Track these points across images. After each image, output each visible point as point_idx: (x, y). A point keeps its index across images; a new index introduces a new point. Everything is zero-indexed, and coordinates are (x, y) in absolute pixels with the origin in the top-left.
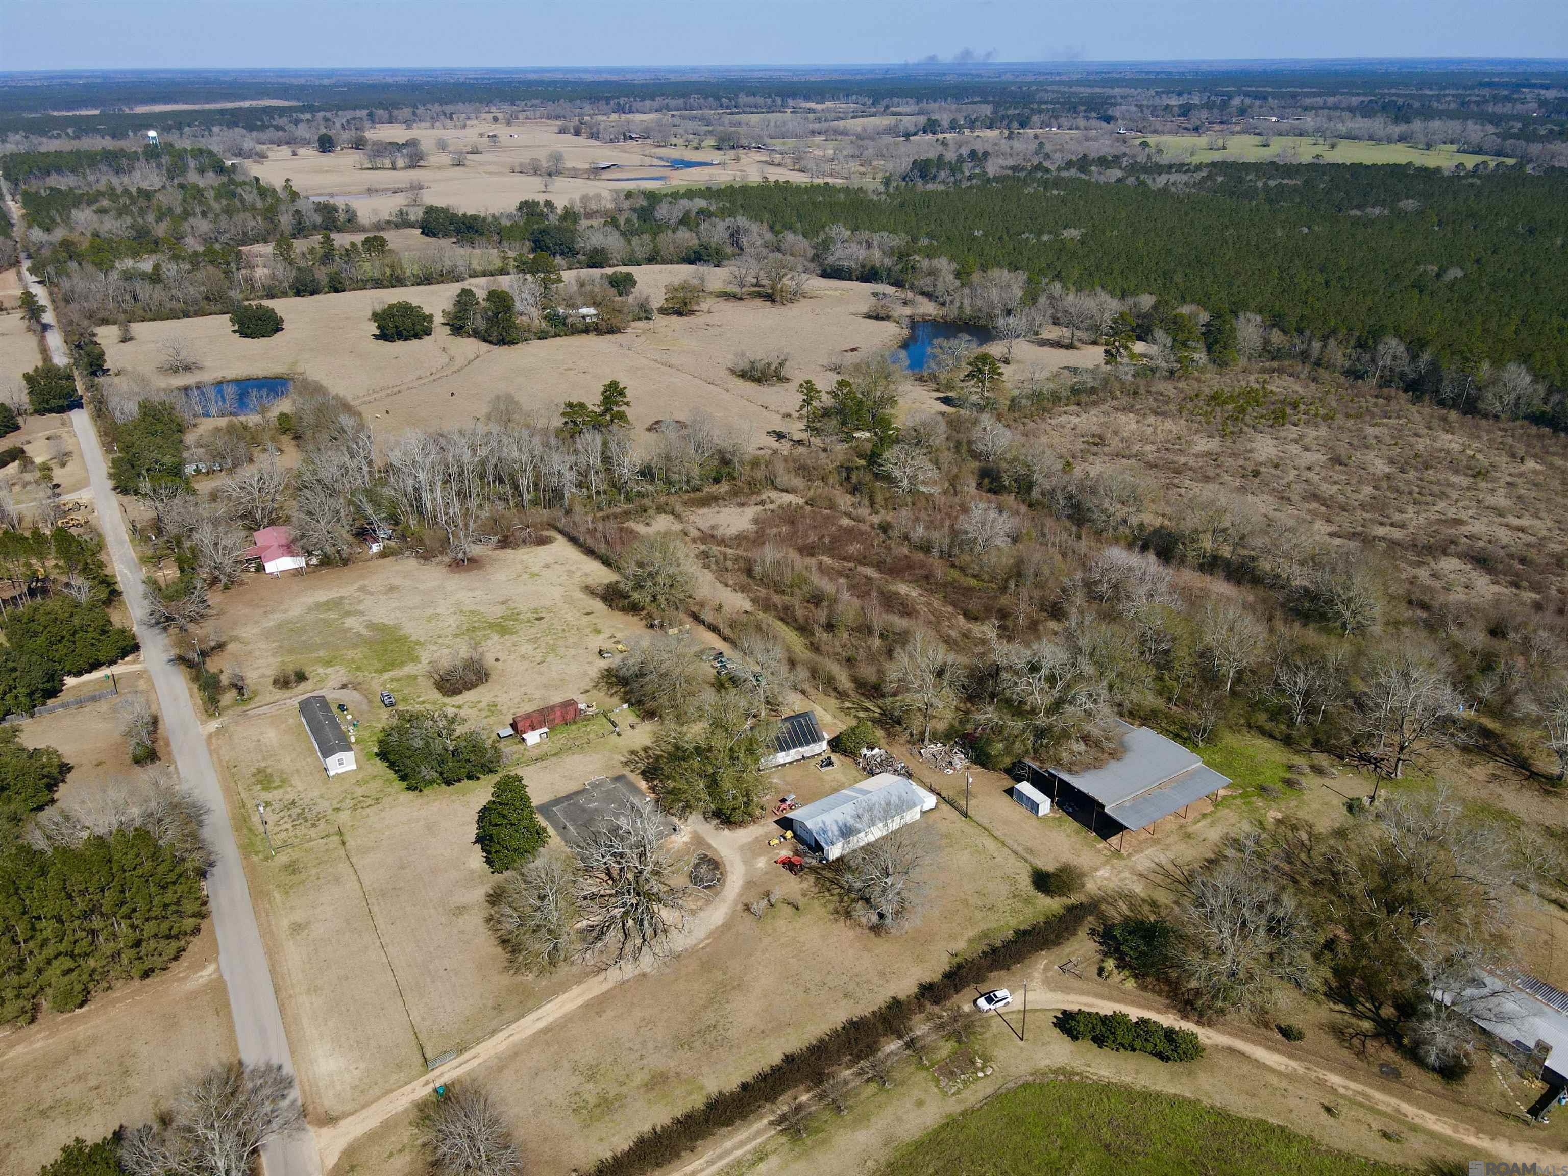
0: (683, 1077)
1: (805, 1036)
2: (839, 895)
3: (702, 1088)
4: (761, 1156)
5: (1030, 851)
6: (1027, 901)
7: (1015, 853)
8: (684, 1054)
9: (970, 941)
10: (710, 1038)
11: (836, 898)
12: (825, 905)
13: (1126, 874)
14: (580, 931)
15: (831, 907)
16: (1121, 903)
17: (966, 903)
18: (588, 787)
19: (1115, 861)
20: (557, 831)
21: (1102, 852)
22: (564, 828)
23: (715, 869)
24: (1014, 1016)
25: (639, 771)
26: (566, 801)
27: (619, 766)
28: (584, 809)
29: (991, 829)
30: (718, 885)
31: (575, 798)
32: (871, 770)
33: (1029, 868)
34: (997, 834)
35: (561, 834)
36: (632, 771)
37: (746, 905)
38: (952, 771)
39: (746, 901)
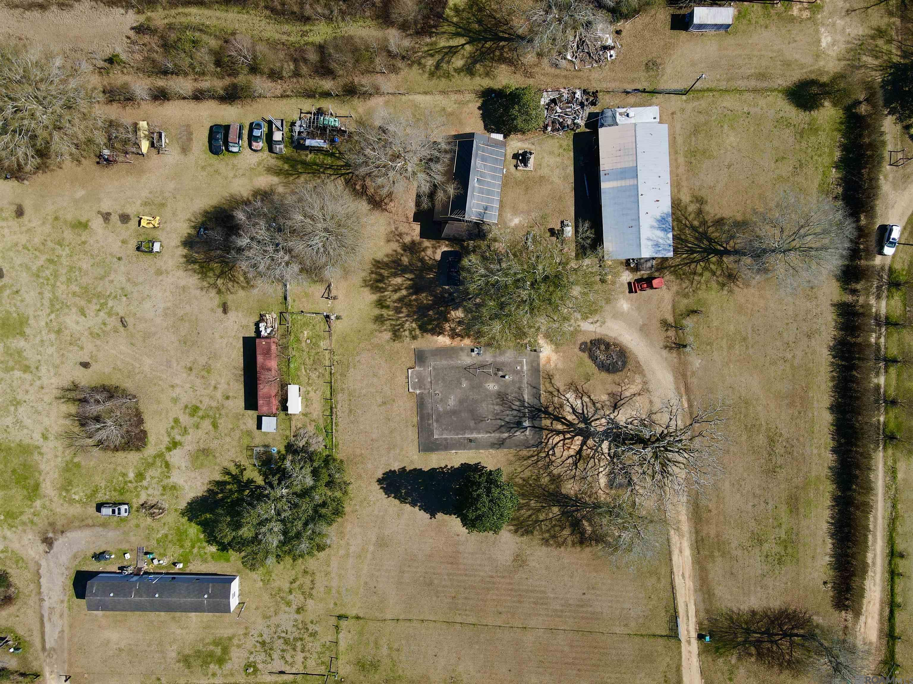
0: (801, 485)
1: (823, 387)
2: (705, 269)
3: (818, 478)
4: (893, 472)
5: (762, 76)
6: (813, 129)
7: (755, 91)
8: (782, 475)
10: (779, 450)
11: (707, 274)
12: (709, 289)
13: (840, 23)
14: (611, 484)
15: (714, 285)
16: (864, 58)
17: (780, 178)
18: (418, 392)
19: (819, 16)
20: (470, 449)
21: (804, 16)
22: (471, 440)
23: (608, 346)
24: (906, 235)
25: (418, 332)
26: (430, 422)
27: (397, 345)
28: (454, 412)
29: (713, 85)
30: (628, 355)
31: (430, 411)
32: (563, 126)
33: (780, 95)
34: (723, 85)
35: (477, 448)
36: (414, 338)
37: (666, 347)
38: (612, 52)
39: (662, 344)
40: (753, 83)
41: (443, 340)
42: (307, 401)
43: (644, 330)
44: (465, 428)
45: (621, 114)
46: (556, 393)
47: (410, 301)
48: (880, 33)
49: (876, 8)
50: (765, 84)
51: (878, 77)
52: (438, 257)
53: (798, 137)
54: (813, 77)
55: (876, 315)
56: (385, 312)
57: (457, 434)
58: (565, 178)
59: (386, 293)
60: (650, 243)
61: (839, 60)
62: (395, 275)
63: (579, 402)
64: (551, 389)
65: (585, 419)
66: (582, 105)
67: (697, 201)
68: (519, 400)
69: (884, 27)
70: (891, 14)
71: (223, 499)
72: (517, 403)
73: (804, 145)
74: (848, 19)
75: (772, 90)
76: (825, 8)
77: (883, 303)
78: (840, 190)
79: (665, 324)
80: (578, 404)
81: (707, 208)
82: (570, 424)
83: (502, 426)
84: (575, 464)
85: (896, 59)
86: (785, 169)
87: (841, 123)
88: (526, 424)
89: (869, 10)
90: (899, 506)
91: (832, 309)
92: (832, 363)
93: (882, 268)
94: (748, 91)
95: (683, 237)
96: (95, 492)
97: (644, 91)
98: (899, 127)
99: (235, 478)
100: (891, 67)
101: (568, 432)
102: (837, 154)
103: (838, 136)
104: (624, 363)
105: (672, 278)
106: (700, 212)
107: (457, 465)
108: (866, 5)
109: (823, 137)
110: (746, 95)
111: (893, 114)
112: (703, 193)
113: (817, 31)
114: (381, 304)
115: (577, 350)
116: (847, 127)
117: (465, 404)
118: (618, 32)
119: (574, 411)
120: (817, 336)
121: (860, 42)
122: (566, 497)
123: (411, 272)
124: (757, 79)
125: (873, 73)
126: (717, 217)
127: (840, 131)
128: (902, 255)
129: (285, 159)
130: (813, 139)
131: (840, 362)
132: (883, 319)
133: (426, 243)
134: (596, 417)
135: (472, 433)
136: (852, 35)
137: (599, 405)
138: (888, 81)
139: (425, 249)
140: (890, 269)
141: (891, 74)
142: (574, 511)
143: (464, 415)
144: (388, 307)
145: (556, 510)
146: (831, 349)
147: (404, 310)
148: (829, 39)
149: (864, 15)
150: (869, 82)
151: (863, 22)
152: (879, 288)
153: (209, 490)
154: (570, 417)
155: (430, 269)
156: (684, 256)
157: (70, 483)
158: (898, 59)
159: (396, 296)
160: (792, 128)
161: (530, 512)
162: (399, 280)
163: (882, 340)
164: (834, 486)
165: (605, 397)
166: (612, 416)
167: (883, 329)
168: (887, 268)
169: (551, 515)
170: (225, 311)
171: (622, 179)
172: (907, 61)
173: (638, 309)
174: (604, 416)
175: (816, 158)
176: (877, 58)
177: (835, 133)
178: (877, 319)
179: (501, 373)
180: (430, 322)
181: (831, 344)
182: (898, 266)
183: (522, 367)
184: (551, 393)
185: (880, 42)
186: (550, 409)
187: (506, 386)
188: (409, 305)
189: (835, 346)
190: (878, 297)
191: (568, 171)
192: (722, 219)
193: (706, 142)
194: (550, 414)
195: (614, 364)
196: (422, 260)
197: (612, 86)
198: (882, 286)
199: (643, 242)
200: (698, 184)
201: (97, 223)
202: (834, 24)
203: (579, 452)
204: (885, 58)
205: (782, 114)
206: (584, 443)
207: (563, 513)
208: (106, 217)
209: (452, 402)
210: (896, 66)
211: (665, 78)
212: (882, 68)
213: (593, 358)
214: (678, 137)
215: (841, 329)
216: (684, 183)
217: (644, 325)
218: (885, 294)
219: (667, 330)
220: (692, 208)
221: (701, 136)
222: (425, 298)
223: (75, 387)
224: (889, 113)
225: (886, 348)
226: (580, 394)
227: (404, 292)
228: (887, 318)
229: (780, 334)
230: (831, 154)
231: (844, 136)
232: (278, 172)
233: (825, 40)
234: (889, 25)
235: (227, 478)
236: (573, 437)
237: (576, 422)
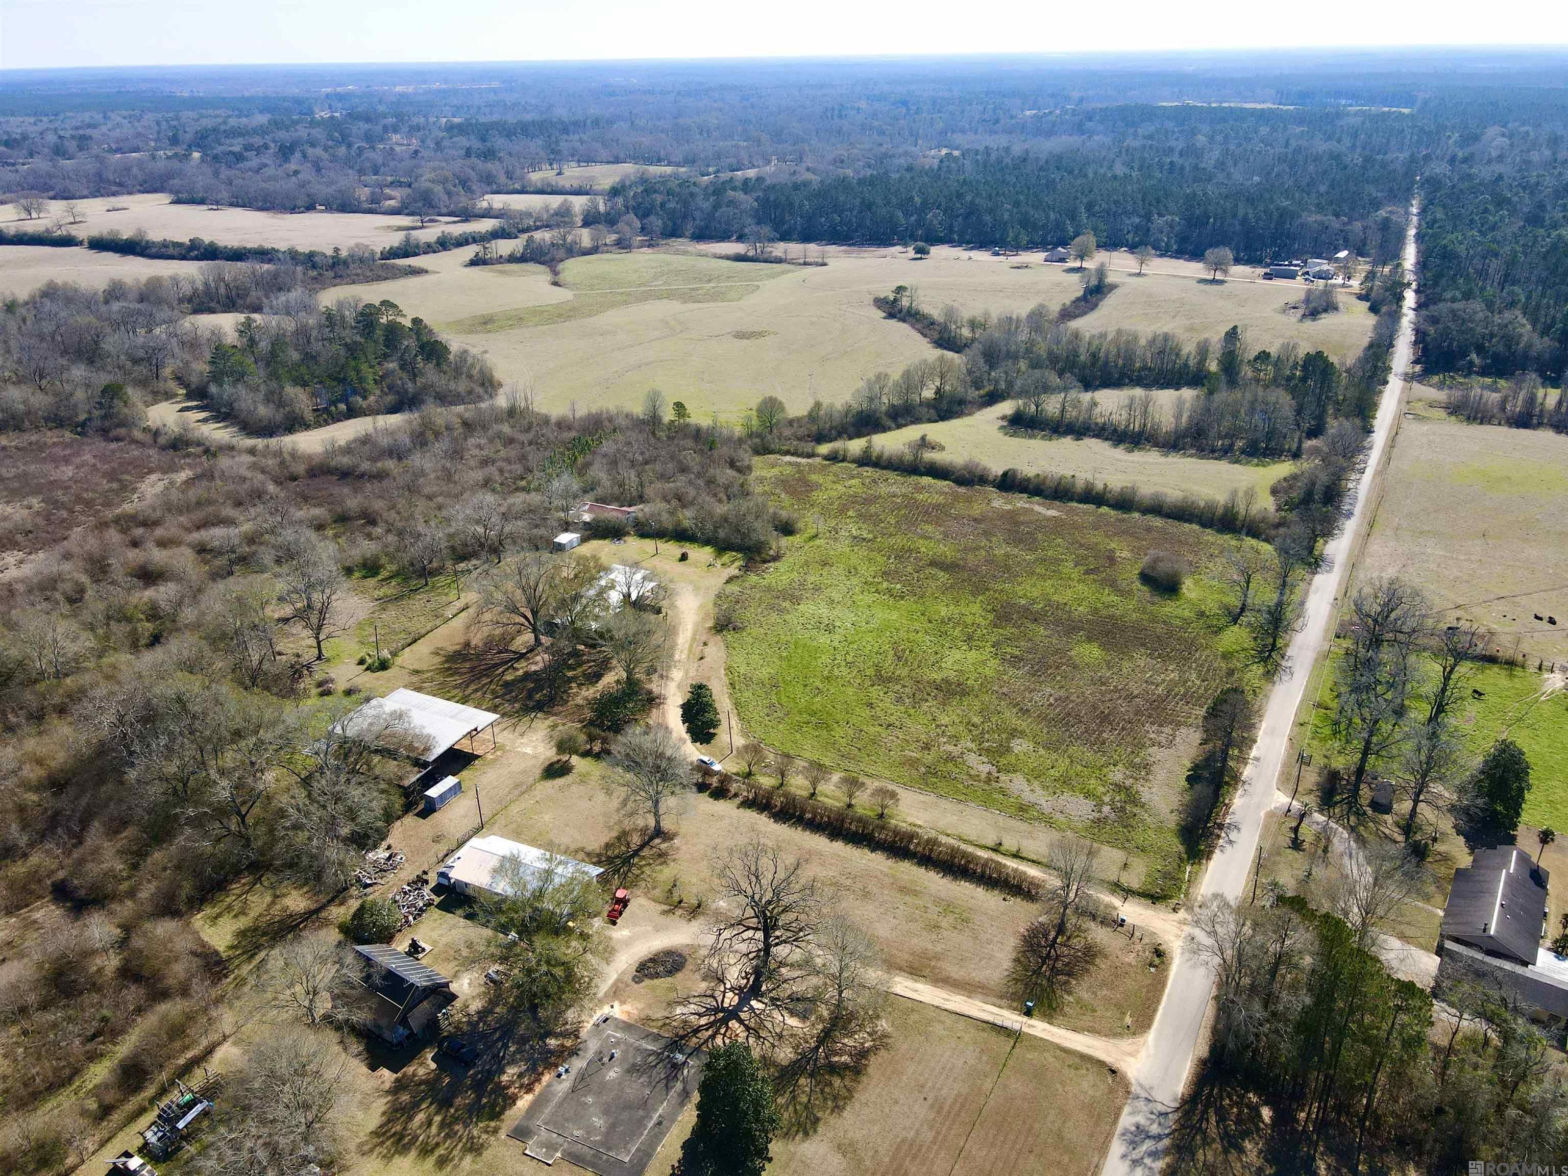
0: (892, 880)
1: (806, 837)
2: (640, 868)
3: (892, 868)
5: (517, 786)
6: (586, 775)
7: (523, 793)
8: (873, 889)
11: (646, 869)
12: (660, 872)
13: (525, 741)
15: (659, 868)
18: (559, 1155)
19: (508, 748)
20: (668, 1129)
22: (659, 1123)
23: (652, 961)
25: (493, 1124)
26: (605, 1157)
27: (487, 1154)
28: (612, 1127)
29: (493, 812)
30: (673, 950)
31: (592, 1152)
32: (419, 909)
33: (542, 782)
34: (500, 807)
35: (673, 1121)
36: (496, 1131)
37: (689, 920)
38: (399, 857)
39: (684, 922)
40: (517, 792)
41: (525, 1101)
43: (659, 929)
44: (640, 1124)
45: (454, 861)
46: (668, 1021)
47: (452, 1116)
48: (553, 727)
49: (533, 723)
50: (525, 787)
52: (433, 1066)
53: (583, 784)
54: (546, 763)
56: (441, 1151)
57: (642, 1134)
59: (421, 1139)
61: (549, 749)
62: (410, 1119)
63: (692, 1006)
64: (660, 1023)
65: (716, 1010)
66: (417, 889)
68: (650, 1055)
70: (546, 719)
72: (651, 1058)
73: (592, 783)
75: (534, 785)
76: (506, 744)
79: (667, 913)
80: (692, 1008)
81: (590, 848)
82: (710, 1025)
83: (666, 1085)
84: (759, 1037)
87: (595, 761)
88: (680, 1057)
89: (532, 726)
91: (742, 810)
92: (789, 826)
94: (519, 796)
97: (453, 851)
100: (582, 729)
101: (720, 1028)
103: (604, 765)
104: (680, 956)
106: (589, 855)
107: (679, 1154)
108: (527, 726)
109: (597, 772)
110: (521, 798)
112: (575, 848)
113: (517, 752)
114: (427, 1152)
115: (636, 986)
117: (613, 1109)
118: (388, 847)
119: (700, 1015)
120: (758, 826)
121: (549, 736)
122: (794, 1063)
123: (423, 1099)
124: (516, 789)
126: (602, 846)
127: (602, 763)
130: (593, 777)
131: (792, 822)
133: (409, 1070)
134: (720, 1000)
135: (651, 1118)
136: (540, 738)
137: (709, 992)
139: (414, 1075)
142: (815, 1065)
143: (625, 1115)
144: (437, 1145)
145: (802, 1081)
146: (776, 822)
147: (457, 1128)
148: (530, 748)
149: (532, 730)
154: (703, 1021)
155: (438, 1079)
156: (614, 868)
158: (580, 725)
159: (434, 1129)
160: (573, 785)
161: (791, 1108)
162: (420, 1117)
165: (704, 985)
166: (728, 986)
169: (807, 1089)
173: (635, 925)
174: (724, 992)
179: (606, 1060)
180: (493, 1105)
183: (614, 1037)
184: (665, 1024)
185: (560, 728)
186: (681, 1032)
187: (624, 1059)
188: (456, 1120)
192: (607, 844)
194: (686, 1035)
195: (675, 963)
196: (421, 1083)
203: (748, 1028)
205: (557, 786)
206: (741, 1022)
207: (812, 1075)
209: (598, 1122)
211: (456, 835)
213: (655, 976)
215: (763, 811)
217: (655, 927)
219: (673, 913)
222: (464, 1100)
226: (685, 1002)
227: (438, 1118)
230: (613, 772)
231: (607, 763)
233: (528, 750)
234: (552, 722)
236: (728, 1028)
237: (712, 1018)
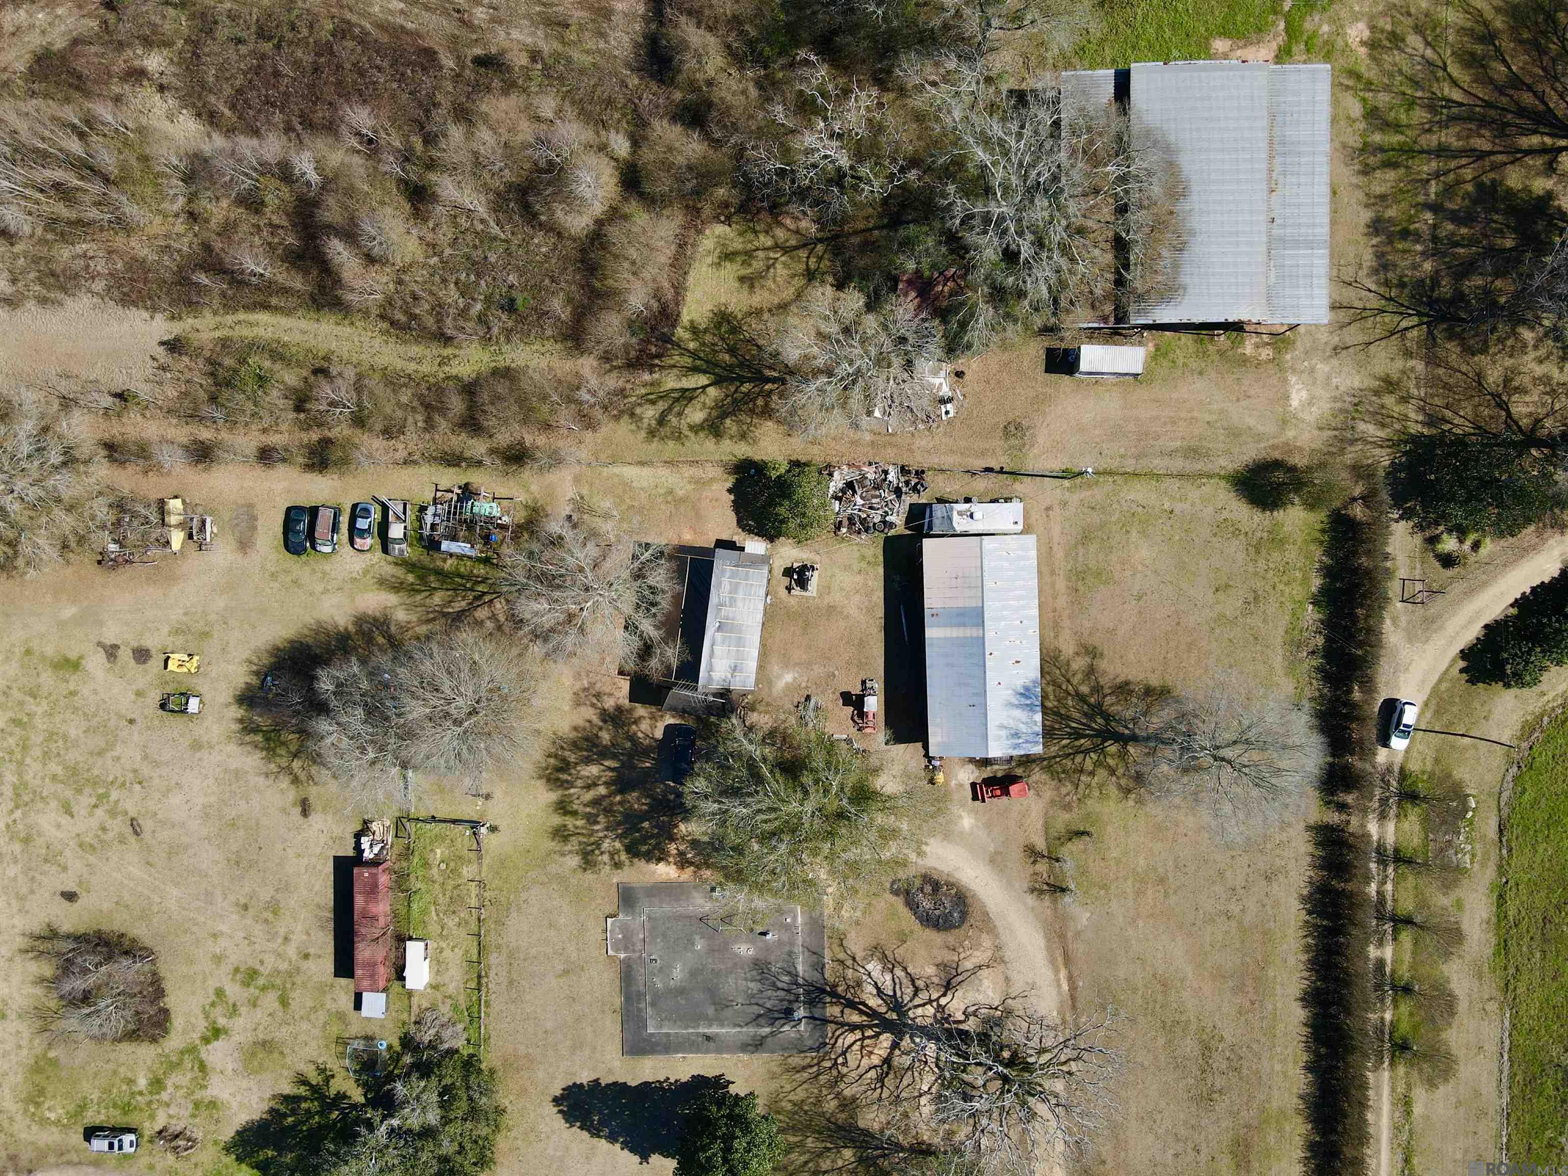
0: (1255, 1123)
1: (1292, 961)
2: (1098, 764)
3: (1282, 1111)
4: (1405, 1104)
5: (1193, 452)
6: (1277, 540)
7: (1181, 476)
8: (1222, 1104)
9: (1290, 669)
10: (1219, 1063)
11: (1102, 773)
12: (1103, 797)
13: (1322, 368)
14: (939, 1114)
15: (1113, 791)
16: (1362, 426)
17: (1222, 619)
18: (622, 956)
19: (1288, 357)
20: (707, 1052)
21: (1264, 357)
22: (708, 1038)
23: (936, 886)
24: (1428, 715)
25: (624, 857)
26: (642, 1006)
27: (589, 876)
28: (681, 991)
29: (1114, 464)
30: (969, 901)
31: (642, 988)
32: (866, 526)
33: (1223, 483)
34: (1130, 465)
35: (719, 1051)
36: (617, 865)
37: (1032, 890)
38: (949, 406)
39: (1026, 886)
40: (1178, 464)
41: (666, 871)
42: (438, 963)
43: (995, 861)
44: (699, 1018)
45: (960, 513)
46: (849, 962)
47: (612, 804)
48: (1389, 385)
49: (1383, 343)
50: (1199, 466)
51: (1383, 458)
52: (659, 734)
53: (1252, 550)
54: (1277, 455)
55: (1379, 846)
56: (570, 822)
57: (686, 1028)
58: (870, 610)
59: (572, 791)
60: (1004, 733)
61: (1320, 429)
62: (588, 761)
63: (888, 977)
64: (842, 956)
65: (896, 1005)
66: (898, 492)
67: (1087, 652)
68: (789, 973)
69: (1395, 377)
70: (1408, 354)
71: (294, 1126)
72: (786, 979)
73: (1262, 564)
74: (1335, 362)
75: (1210, 476)
76: (1298, 344)
77: (1391, 826)
78: (1320, 641)
79: (1032, 853)
80: (886, 981)
81: (1102, 665)
82: (873, 1014)
83: (759, 1016)
84: (881, 1079)
85: (1415, 428)
86: (1231, 604)
87: (1323, 531)
88: (801, 1013)
89: (1371, 347)
90: (1415, 1161)
91: (1307, 836)
92: (1307, 922)
93: (1389, 770)
94: (1171, 476)
95: (1063, 711)
96: (82, 1108)
97: (1001, 471)
98: (1418, 539)
99: (314, 1089)
100: (1406, 442)
101: (870, 1027)
102: (1316, 582)
103: (1317, 552)
104: (964, 915)
105: (1045, 777)
106: (1091, 671)
107: (685, 1077)
108: (1366, 339)
109: (1292, 554)
110: (1167, 482)
111: (1408, 519)
112: (1096, 640)
113: (1285, 381)
114: (563, 808)
115: (885, 892)
116: (1332, 538)
117: (700, 978)
118: (959, 374)
119: (880, 992)
120: (1281, 878)
121: (1356, 400)
122: (866, 1133)
123: (614, 757)
124: (1186, 457)
125: (1377, 451)
126: (1118, 680)
127: (1321, 543)
128: (1421, 748)
129: (409, 565)
130: (1276, 555)
131: (1319, 922)
132: (1390, 852)
133: (641, 711)
134: (917, 1001)
135: (710, 1026)
136: (1342, 389)
137: (920, 983)
138: (1401, 464)
139: (636, 722)
140: (1402, 769)
141: (1405, 453)
142: (878, 1157)
143: (699, 996)
144: (574, 813)
145: (848, 1154)
146: (1304, 899)
147: (601, 818)
148: (1304, 394)
149: (1361, 356)
150: (1369, 466)
151: (1360, 365)
152: (1384, 801)
153: (272, 1111)
154: (874, 1002)
155: (645, 752)
156: (1065, 742)
157: (42, 1092)
158: (1419, 427)
159: (589, 796)
160: (1242, 537)
161: (803, 1159)
162: (593, 770)
163: (1389, 887)
164: (1310, 1126)
165: (930, 970)
166: (943, 1001)
167: (1390, 870)
168: (1396, 769)
169: (840, 1163)
170: (305, 813)
171: (959, 625)
172: (1434, 431)
173: (988, 825)
174: (930, 1002)
175: (1281, 587)
176: (1383, 425)
177: (1313, 547)
178: (1380, 850)
179: (760, 929)
180: (644, 840)
181: (1305, 892)
182: (1414, 766)
183: (795, 918)
184: (842, 962)
185: (1389, 400)
186: (840, 989)
187: (768, 948)
188: (608, 811)
189: (1311, 894)
190: (1383, 817)
191: (875, 598)
192: (1127, 683)
193: (1101, 556)
194: (839, 997)
195: (947, 917)
196: (632, 738)
197: (948, 461)
198: (1387, 799)
199: (992, 731)
200: (1087, 624)
201: (96, 662)
202: (1312, 371)
203: (887, 1061)
204: (1397, 426)
205: (1225, 514)
206: (895, 1046)
207: (860, 1160)
208: (111, 652)
209: (678, 973)
210: (1415, 440)
211: (1035, 451)
212: (1392, 443)
213: (912, 905)
214: (1055, 549)
215: (1322, 868)
216: (1066, 623)
217: (997, 853)
218: (1392, 812)
219: (1034, 862)
220: (1079, 664)
221: (1093, 548)
222: (636, 801)
223: (52, 934)
224: (1401, 518)
225: (1395, 900)
226: (889, 964)
227: (602, 790)
228: (1397, 851)
229: (1221, 873)
230: (1305, 580)
231: (1327, 553)
232: (397, 587)
233: (1298, 396)
234: (1403, 372)
235: (302, 1091)
236: (877, 1035)
237: (883, 1010)
